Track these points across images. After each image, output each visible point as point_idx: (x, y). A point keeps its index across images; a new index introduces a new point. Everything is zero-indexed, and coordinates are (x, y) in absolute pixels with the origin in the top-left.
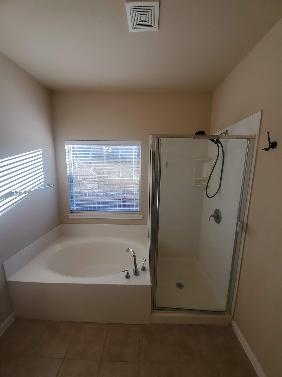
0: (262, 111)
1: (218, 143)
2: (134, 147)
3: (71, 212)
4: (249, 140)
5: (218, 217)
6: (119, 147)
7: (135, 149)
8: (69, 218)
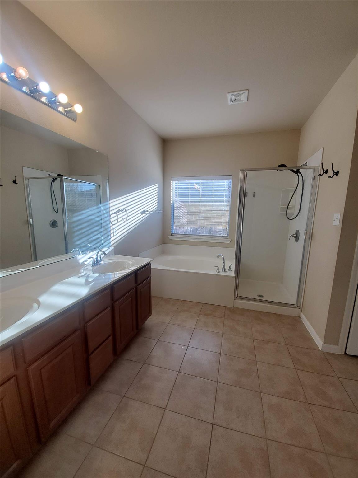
0: (324, 148)
1: (298, 173)
2: (226, 181)
3: (171, 235)
4: (314, 169)
5: (297, 236)
6: (213, 181)
7: (227, 182)
8: (170, 239)
